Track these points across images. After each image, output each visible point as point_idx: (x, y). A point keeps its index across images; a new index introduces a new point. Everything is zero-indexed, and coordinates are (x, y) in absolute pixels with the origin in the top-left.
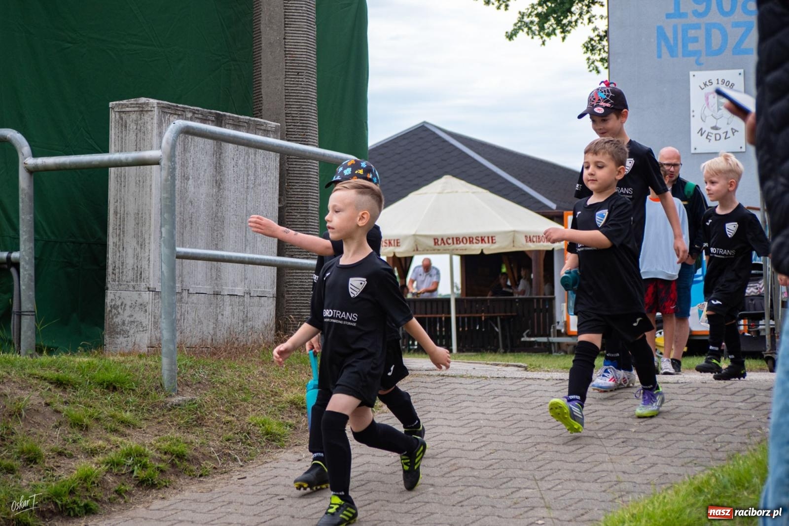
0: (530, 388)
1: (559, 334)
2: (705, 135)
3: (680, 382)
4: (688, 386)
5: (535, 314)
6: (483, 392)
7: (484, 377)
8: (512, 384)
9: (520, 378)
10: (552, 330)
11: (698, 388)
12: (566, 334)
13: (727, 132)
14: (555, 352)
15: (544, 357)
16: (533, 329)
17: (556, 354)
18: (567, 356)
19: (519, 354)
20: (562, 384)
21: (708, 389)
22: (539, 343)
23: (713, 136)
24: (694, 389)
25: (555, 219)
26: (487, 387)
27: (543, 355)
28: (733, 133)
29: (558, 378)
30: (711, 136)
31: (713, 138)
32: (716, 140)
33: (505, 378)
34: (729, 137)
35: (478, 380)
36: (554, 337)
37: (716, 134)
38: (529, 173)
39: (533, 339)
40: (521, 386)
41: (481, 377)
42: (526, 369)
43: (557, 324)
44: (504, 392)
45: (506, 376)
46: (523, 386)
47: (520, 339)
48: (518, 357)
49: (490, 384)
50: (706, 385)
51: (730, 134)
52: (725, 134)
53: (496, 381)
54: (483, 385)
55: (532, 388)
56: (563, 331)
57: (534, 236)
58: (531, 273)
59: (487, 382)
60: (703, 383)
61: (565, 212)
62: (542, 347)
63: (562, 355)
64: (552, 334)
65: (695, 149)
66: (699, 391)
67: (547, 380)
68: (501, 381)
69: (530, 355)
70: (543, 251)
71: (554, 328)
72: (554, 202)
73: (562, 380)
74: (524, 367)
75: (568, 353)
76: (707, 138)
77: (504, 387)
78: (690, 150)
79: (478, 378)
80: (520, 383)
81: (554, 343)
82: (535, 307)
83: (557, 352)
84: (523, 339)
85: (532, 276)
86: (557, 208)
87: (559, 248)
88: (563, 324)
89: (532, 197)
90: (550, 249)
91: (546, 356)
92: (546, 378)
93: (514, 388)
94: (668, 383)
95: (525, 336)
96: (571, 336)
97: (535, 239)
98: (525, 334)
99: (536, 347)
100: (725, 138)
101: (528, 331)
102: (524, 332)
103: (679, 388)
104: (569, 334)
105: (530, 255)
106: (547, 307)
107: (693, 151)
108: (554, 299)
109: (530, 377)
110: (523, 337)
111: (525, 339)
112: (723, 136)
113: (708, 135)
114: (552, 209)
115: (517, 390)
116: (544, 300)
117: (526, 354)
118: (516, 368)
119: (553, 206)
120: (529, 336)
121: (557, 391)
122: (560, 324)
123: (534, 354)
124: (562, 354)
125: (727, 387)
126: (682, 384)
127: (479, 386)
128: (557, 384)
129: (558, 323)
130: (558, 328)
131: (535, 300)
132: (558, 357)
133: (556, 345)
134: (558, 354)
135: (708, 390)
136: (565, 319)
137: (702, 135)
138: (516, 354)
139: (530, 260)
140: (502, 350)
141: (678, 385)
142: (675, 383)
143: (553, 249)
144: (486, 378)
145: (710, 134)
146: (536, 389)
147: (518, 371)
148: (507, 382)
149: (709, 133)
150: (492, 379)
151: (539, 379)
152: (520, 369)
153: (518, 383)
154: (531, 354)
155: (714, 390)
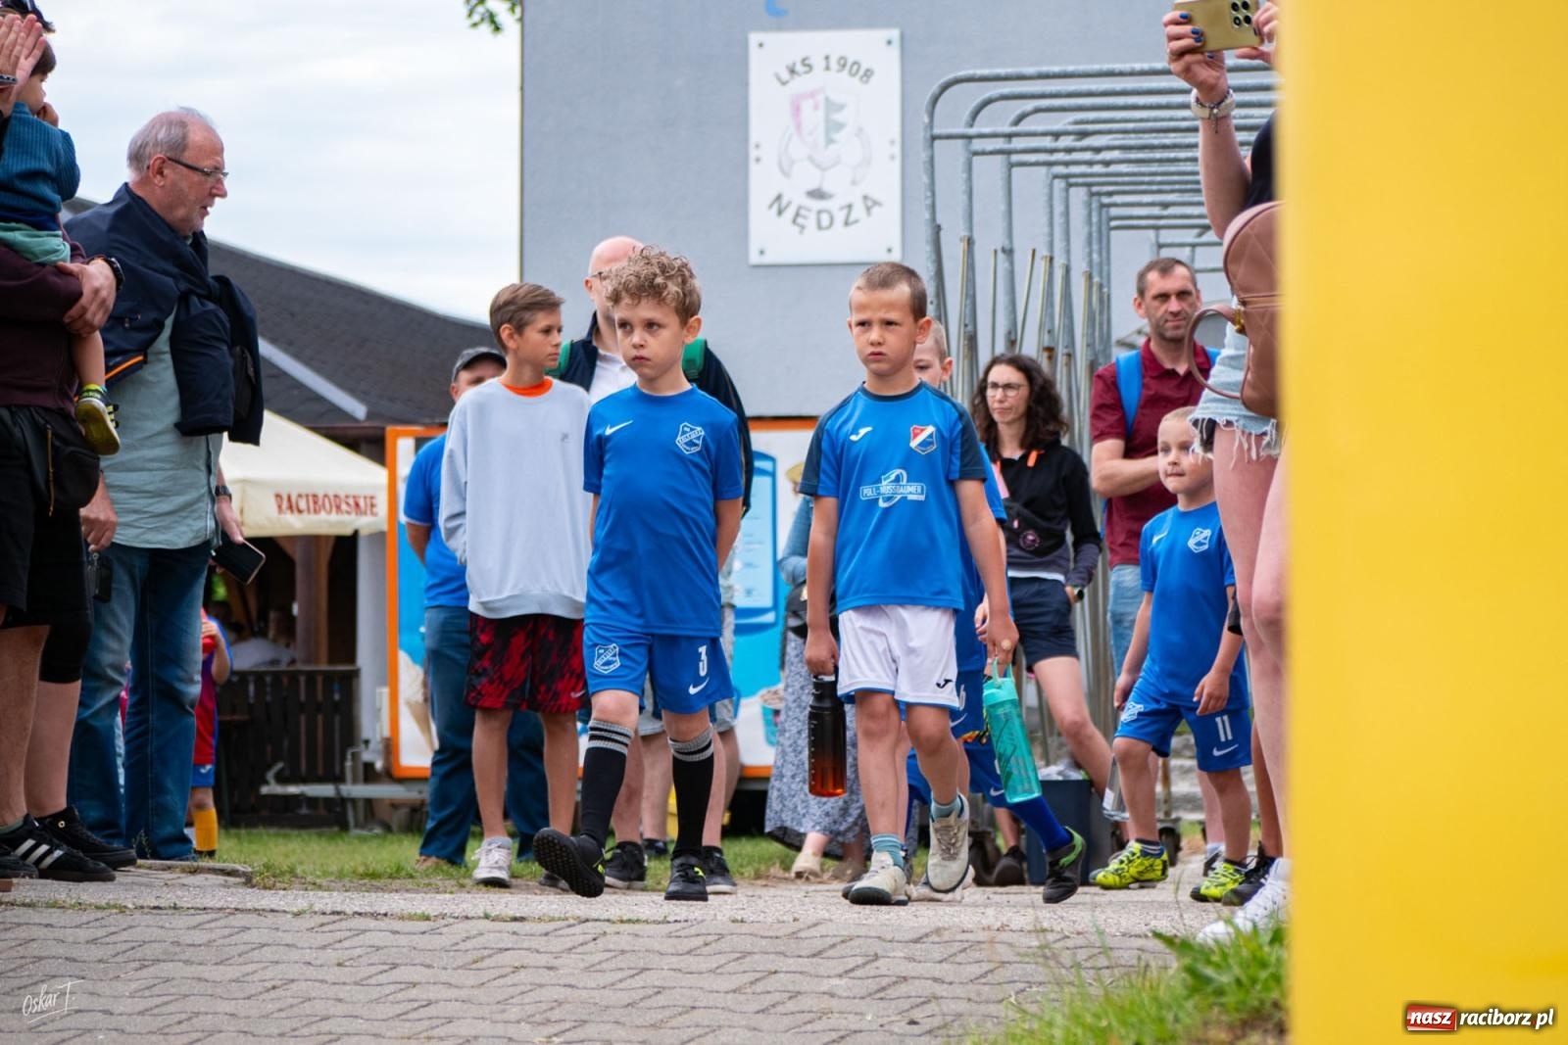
0: (246, 936)
1: (369, 774)
2: (789, 213)
3: (671, 918)
4: (693, 931)
5: (303, 718)
6: (110, 950)
7: (115, 907)
8: (194, 928)
9: (221, 909)
10: (348, 764)
11: (721, 936)
12: (390, 775)
13: (850, 207)
14: (357, 826)
15: (324, 842)
16: (293, 760)
17: (358, 832)
18: (389, 836)
19: (254, 831)
20: (337, 926)
21: (749, 939)
22: (313, 802)
23: (812, 217)
24: (710, 938)
25: (364, 446)
26: (124, 936)
27: (320, 835)
28: (868, 209)
29: (328, 910)
30: (805, 217)
31: (810, 222)
32: (820, 227)
33: (175, 907)
34: (856, 221)
35: (99, 914)
36: (355, 781)
37: (819, 212)
38: (293, 315)
39: (293, 789)
40: (220, 933)
41: (109, 906)
42: (249, 881)
43: (363, 746)
44: (172, 949)
45: (179, 904)
46: (227, 931)
47: (257, 790)
48: (250, 842)
49: (131, 927)
50: (744, 929)
51: (858, 211)
52: (845, 212)
53: (149, 919)
54: (113, 929)
55: (253, 936)
56: (379, 765)
57: (300, 496)
58: (292, 599)
59: (124, 921)
60: (734, 921)
61: (390, 429)
62: (322, 812)
63: (377, 836)
64: (349, 775)
65: (762, 252)
66: (723, 945)
67: (297, 915)
68: (164, 919)
69: (285, 836)
70: (327, 537)
71: (355, 756)
72: (361, 400)
73: (338, 913)
74: (244, 874)
75: (394, 827)
76: (794, 221)
77: (171, 936)
78: (746, 254)
79: (98, 908)
80: (219, 924)
81: (354, 801)
82: (303, 697)
83: (363, 827)
84: (265, 790)
85: (296, 609)
86: (370, 415)
87: (374, 529)
88: (380, 747)
89: (299, 385)
90: (348, 531)
91: (331, 838)
92: (295, 910)
93: (199, 937)
94: (638, 921)
95: (272, 781)
96: (401, 781)
97: (303, 505)
98: (270, 775)
99: (304, 811)
100: (847, 223)
101: (280, 765)
102: (269, 767)
103: (669, 936)
104: (396, 773)
105: (288, 548)
106: (337, 697)
107: (754, 258)
108: (355, 674)
109: (249, 906)
110: (266, 782)
111: (271, 788)
112: (840, 217)
113: (797, 215)
114: (354, 419)
115: (209, 943)
116: (329, 677)
117: (272, 831)
118: (221, 879)
119: (358, 410)
120: (282, 779)
121: (324, 947)
122: (372, 746)
123: (296, 832)
124: (378, 831)
125: (802, 934)
126: (678, 926)
127: (100, 933)
128: (322, 925)
129: (367, 742)
130: (366, 756)
131: (302, 679)
132: (363, 840)
133: (361, 805)
134: (365, 833)
135: (747, 944)
136: (386, 733)
137: (780, 213)
138: (243, 832)
139: (290, 563)
141: (665, 929)
142: (656, 922)
143: (356, 533)
144: (122, 909)
145: (803, 212)
146: (264, 940)
147: (226, 886)
148: (181, 921)
149: (800, 208)
150: (137, 915)
151: (272, 911)
152: (231, 880)
153: (213, 925)
154: (288, 831)
155: (764, 942)
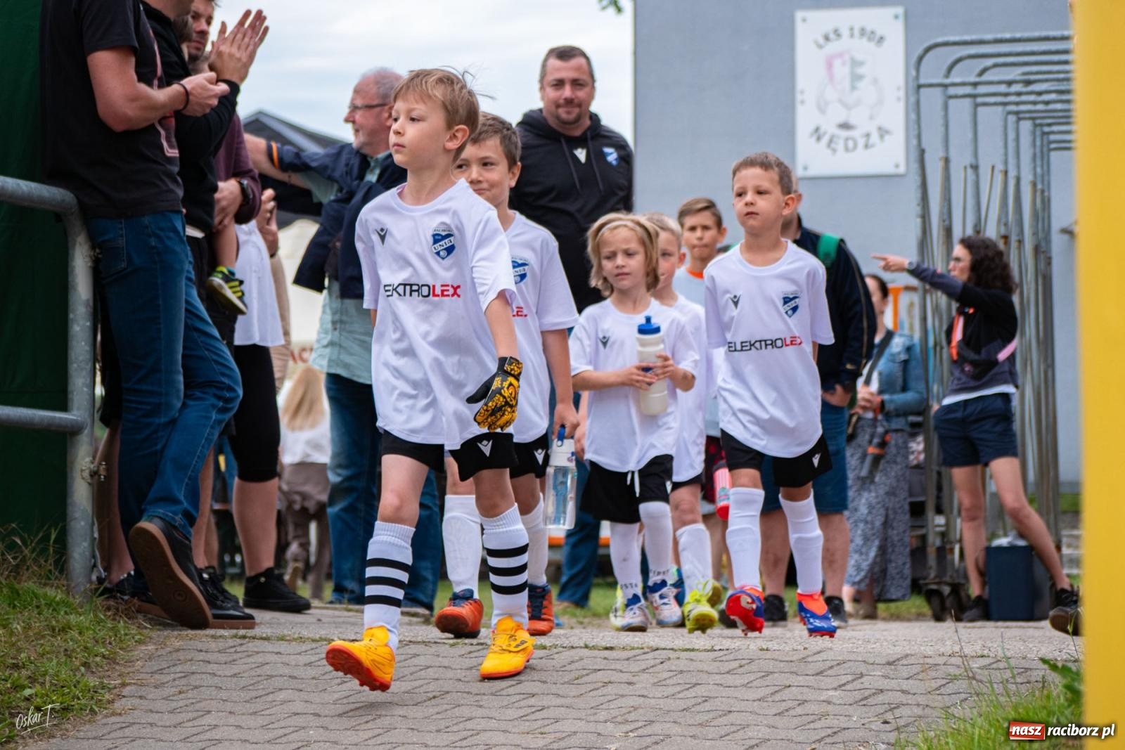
0: (416, 661)
2: (825, 140)
3: (717, 648)
4: (731, 657)
7: (325, 640)
11: (752, 661)
13: (868, 135)
21: (772, 663)
23: (842, 142)
24: (744, 662)
28: (882, 137)
30: (836, 143)
31: (840, 146)
32: (847, 150)
34: (873, 145)
35: (314, 645)
37: (847, 139)
50: (768, 655)
51: (875, 138)
52: (865, 138)
55: (421, 661)
60: (761, 649)
65: (806, 168)
66: (753, 667)
67: (453, 645)
76: (829, 146)
79: (314, 641)
92: (451, 642)
94: (693, 650)
100: (867, 146)
103: (714, 660)
107: (800, 172)
109: (420, 639)
112: (861, 142)
113: (831, 141)
121: (470, 668)
125: (810, 659)
126: (721, 653)
127: (313, 659)
128: (470, 652)
135: (770, 666)
137: (819, 139)
141: (712, 655)
142: (706, 650)
145: (835, 139)
146: (428, 663)
147: (410, 624)
149: (833, 136)
151: (435, 643)
155: (782, 665)
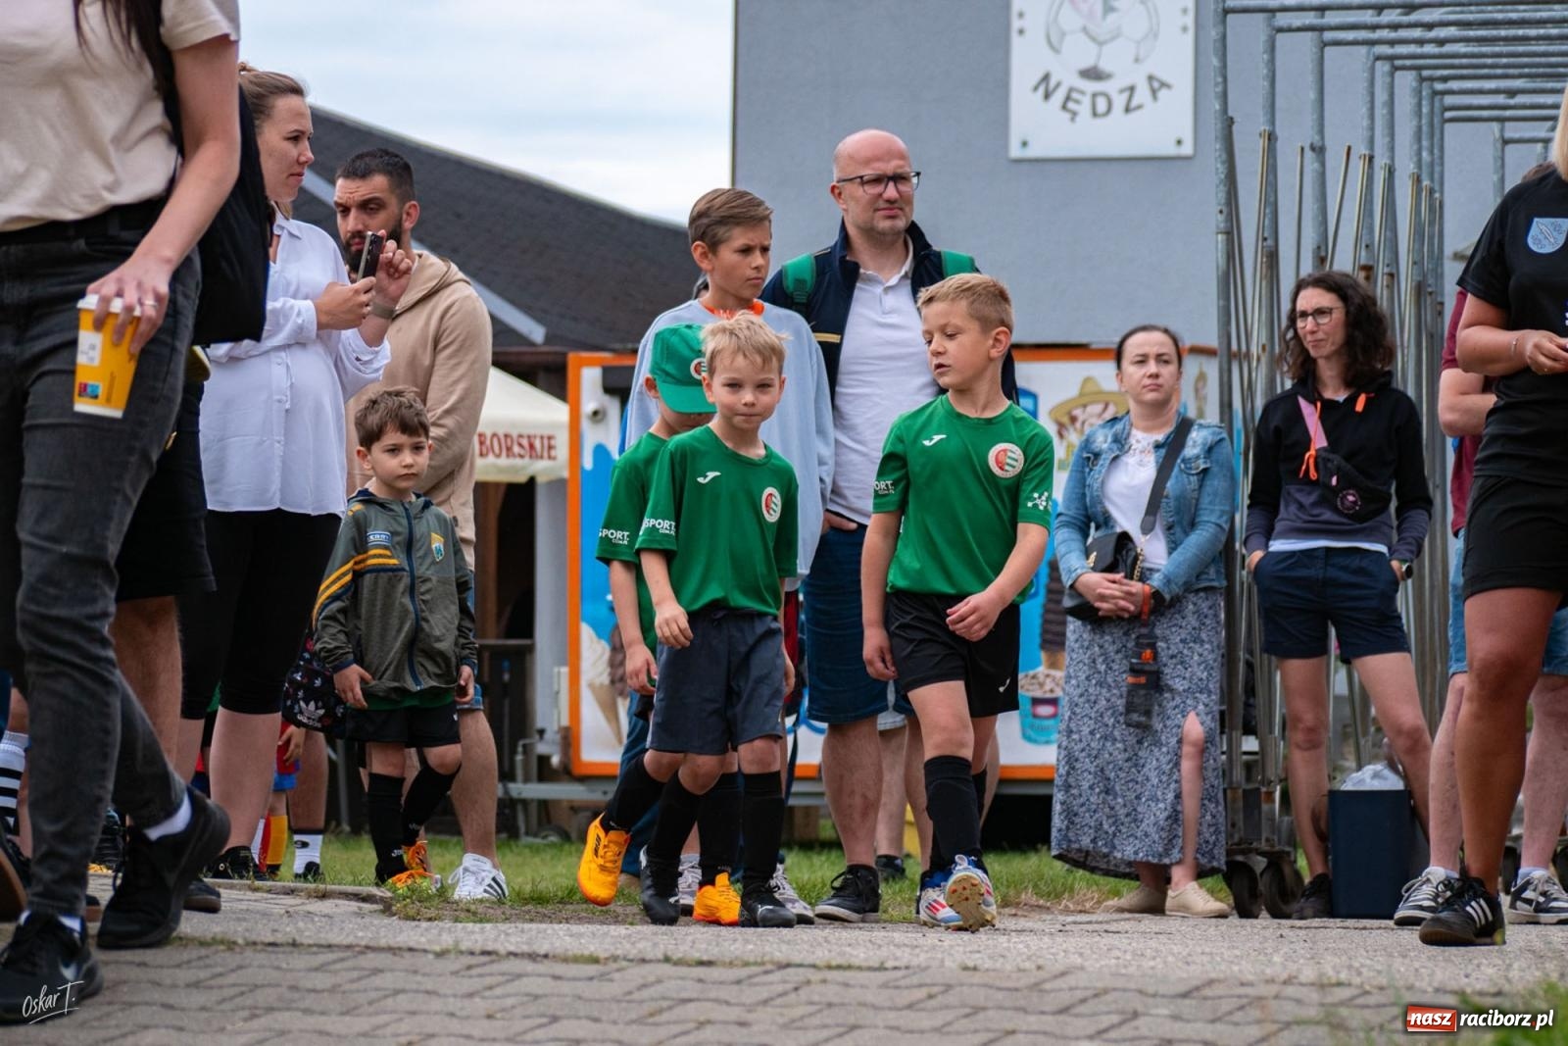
0: (378, 981)
1: (544, 771)
2: (1058, 97)
3: (890, 964)
4: (915, 980)
6: (215, 996)
7: (222, 942)
9: (349, 947)
10: (519, 758)
11: (948, 987)
12: (568, 772)
13: (1132, 89)
14: (527, 834)
17: (530, 840)
18: (567, 847)
20: (485, 970)
21: (982, 991)
23: (1086, 101)
24: (935, 990)
25: (542, 376)
28: (1154, 92)
29: (478, 948)
30: (1077, 102)
31: (1084, 109)
32: (1095, 114)
33: (294, 944)
34: (1139, 107)
35: (203, 952)
36: (527, 780)
37: (1094, 96)
38: (459, 216)
40: (346, 976)
41: (215, 941)
42: (386, 909)
43: (537, 737)
44: (289, 995)
45: (299, 940)
46: (355, 974)
49: (240, 968)
50: (977, 978)
51: (1142, 94)
52: (1126, 95)
54: (220, 970)
55: (386, 981)
56: (555, 760)
59: (233, 960)
60: (965, 971)
61: (572, 357)
63: (553, 845)
64: (519, 772)
65: (1025, 144)
66: (950, 998)
67: (440, 955)
68: (280, 959)
70: (497, 485)
71: (527, 750)
72: (539, 320)
73: (489, 953)
74: (382, 900)
75: (574, 834)
76: (1064, 107)
77: (288, 979)
78: (1006, 146)
79: (202, 943)
80: (346, 965)
81: (525, 802)
83: (535, 835)
86: (549, 339)
87: (553, 476)
88: (558, 737)
90: (522, 479)
92: (437, 948)
93: (322, 980)
94: (850, 967)
96: (583, 779)
100: (1128, 110)
104: (577, 771)
106: (506, 677)
107: (1015, 151)
108: (530, 649)
109: (383, 943)
112: (1119, 101)
113: (1068, 98)
114: (532, 344)
115: (333, 989)
116: (497, 654)
118: (354, 905)
119: (536, 332)
121: (471, 995)
122: (548, 736)
124: (553, 839)
125: (1047, 986)
126: (897, 974)
127: (203, 974)
128: (469, 968)
129: (541, 732)
130: (542, 748)
132: (535, 850)
133: (533, 809)
134: (538, 841)
135: (979, 997)
136: (565, 722)
137: (1047, 96)
140: (346, 828)
141: (880, 979)
142: (870, 971)
143: (532, 481)
144: (231, 945)
145: (1075, 95)
146: (399, 985)
147: (360, 914)
148: (300, 961)
149: (1070, 89)
151: (411, 949)
152: (367, 906)
153: (338, 966)
155: (1000, 995)
